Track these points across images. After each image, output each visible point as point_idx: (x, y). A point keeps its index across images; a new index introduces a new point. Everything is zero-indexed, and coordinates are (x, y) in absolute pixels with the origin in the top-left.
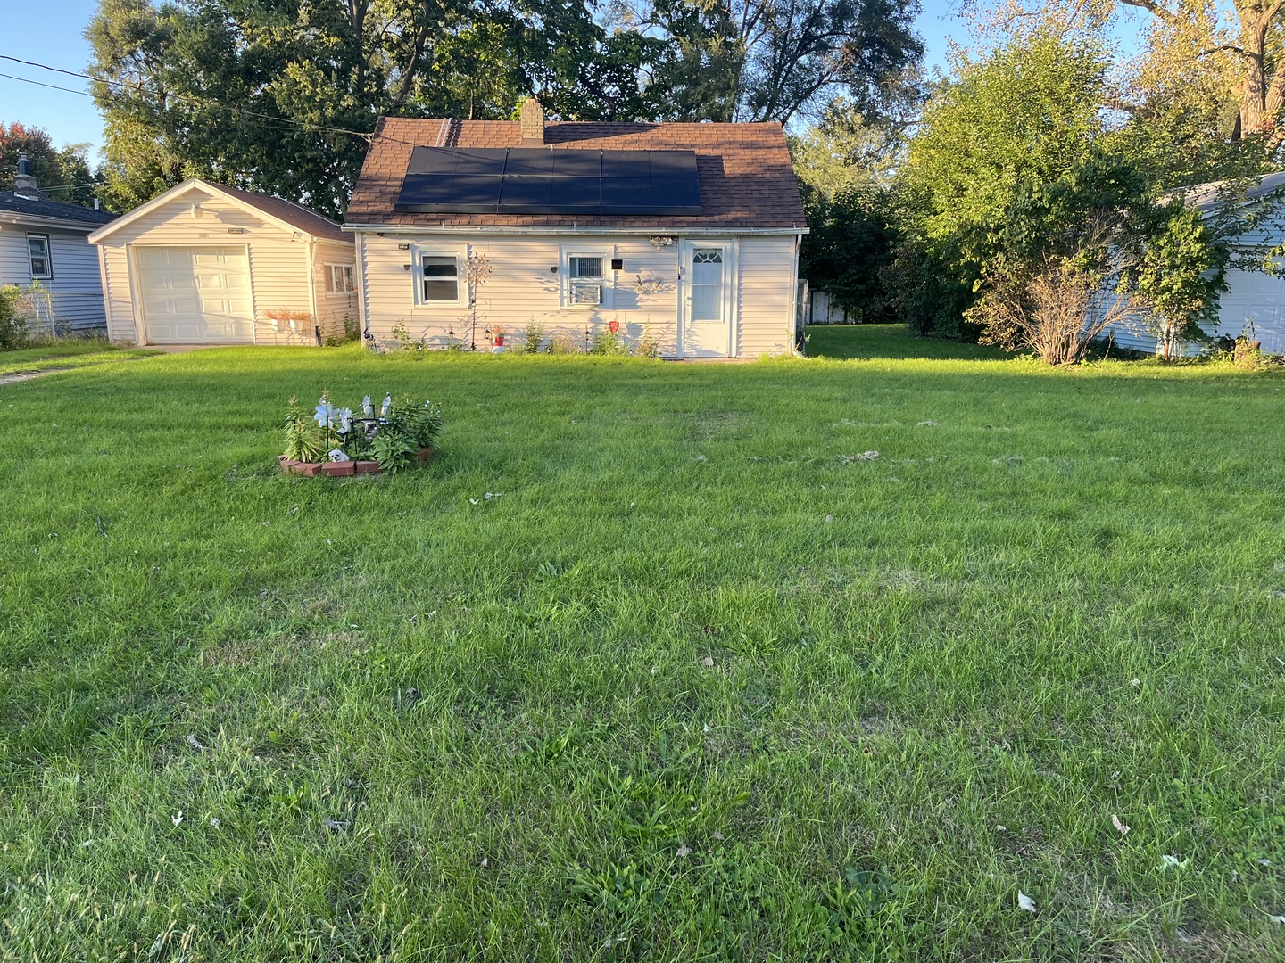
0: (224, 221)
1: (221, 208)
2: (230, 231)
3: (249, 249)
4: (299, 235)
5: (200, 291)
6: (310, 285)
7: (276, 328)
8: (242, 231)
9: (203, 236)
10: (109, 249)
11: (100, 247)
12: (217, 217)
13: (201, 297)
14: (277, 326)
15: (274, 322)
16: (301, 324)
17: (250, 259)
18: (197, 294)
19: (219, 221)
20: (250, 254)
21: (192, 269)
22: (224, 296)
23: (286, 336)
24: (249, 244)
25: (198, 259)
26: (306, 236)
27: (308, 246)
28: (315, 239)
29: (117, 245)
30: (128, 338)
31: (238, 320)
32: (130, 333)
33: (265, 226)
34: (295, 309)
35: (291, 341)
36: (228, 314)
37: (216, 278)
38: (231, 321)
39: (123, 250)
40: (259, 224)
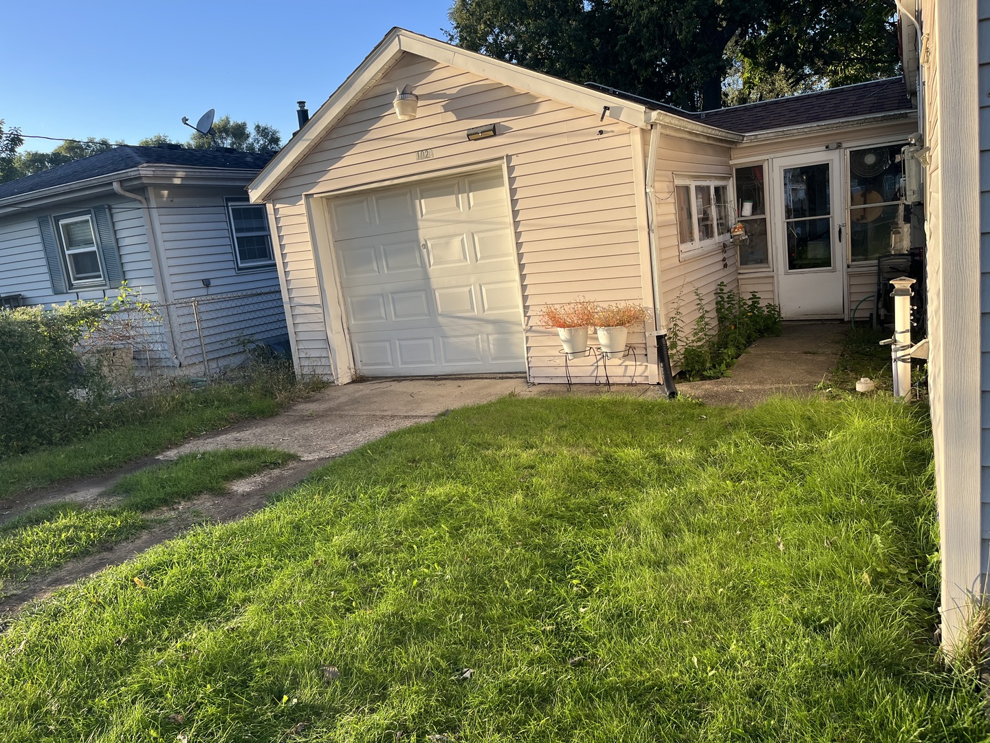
0: (461, 113)
1: (453, 85)
2: (472, 135)
3: (511, 169)
4: (616, 112)
5: (433, 270)
6: (642, 236)
7: (567, 349)
8: (494, 131)
9: (423, 154)
10: (284, 209)
11: (269, 207)
12: (446, 109)
13: (435, 282)
14: (570, 341)
15: (563, 333)
16: (622, 336)
17: (513, 192)
18: (427, 278)
19: (451, 116)
20: (512, 180)
21: (417, 229)
22: (472, 279)
23: (592, 360)
24: (509, 157)
25: (425, 206)
26: (633, 112)
27: (637, 138)
28: (654, 115)
29: (292, 200)
30: (319, 371)
31: (502, 326)
32: (324, 362)
33: (543, 108)
34: (608, 299)
35: (601, 372)
36: (481, 315)
37: (456, 242)
38: (490, 328)
39: (301, 207)
40: (528, 105)
